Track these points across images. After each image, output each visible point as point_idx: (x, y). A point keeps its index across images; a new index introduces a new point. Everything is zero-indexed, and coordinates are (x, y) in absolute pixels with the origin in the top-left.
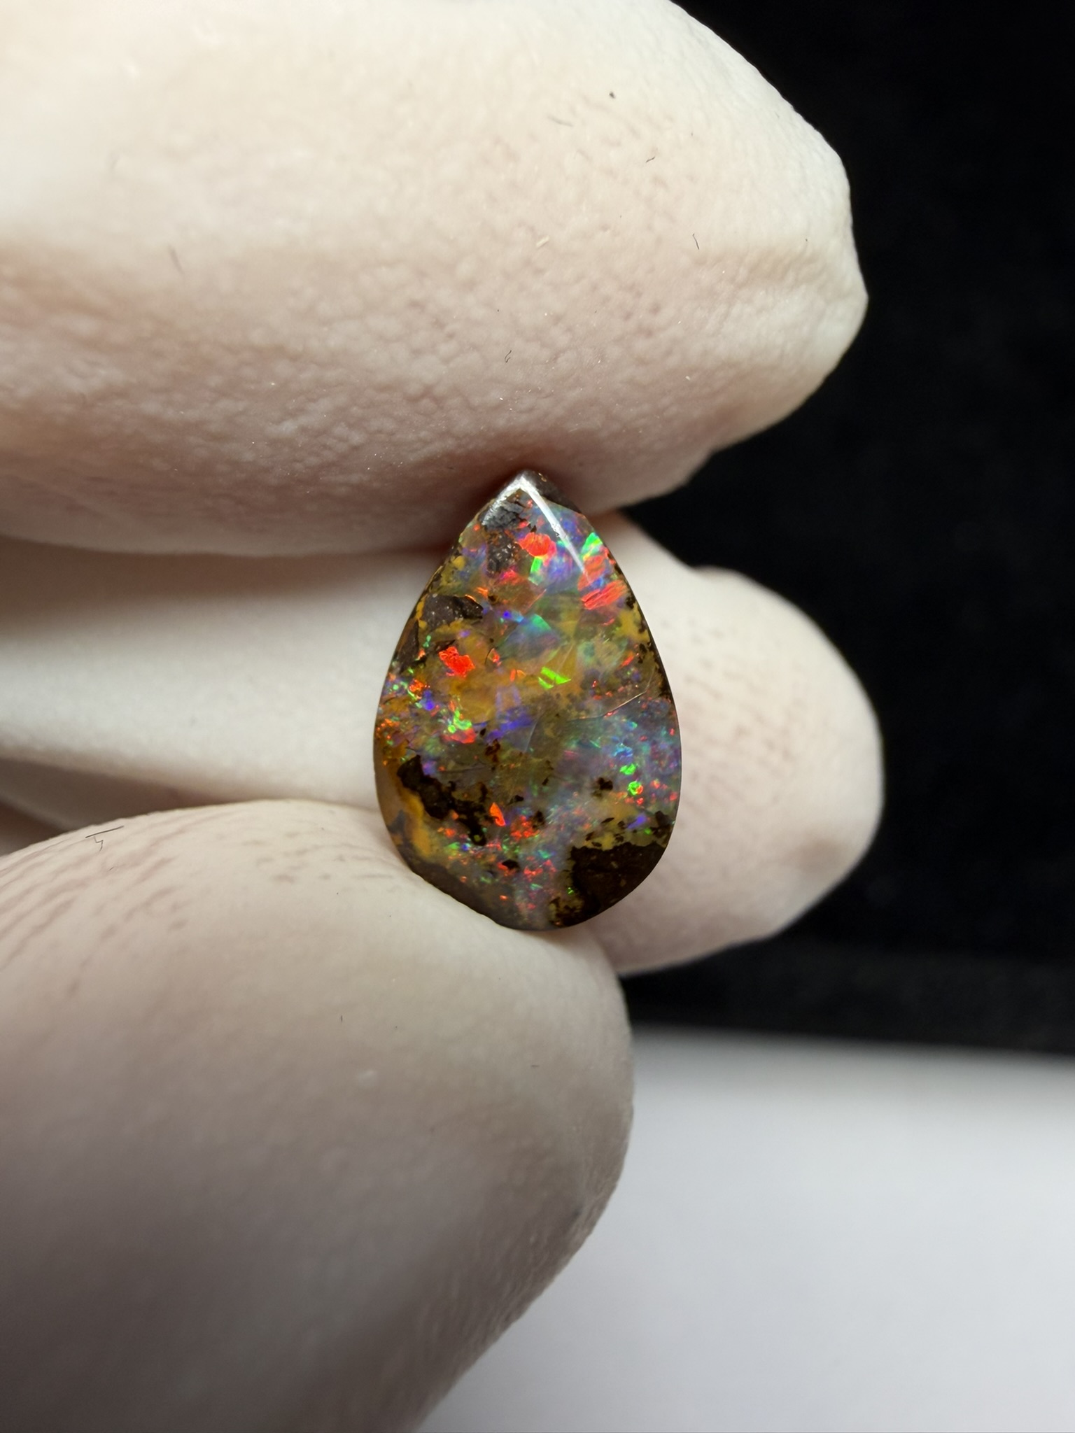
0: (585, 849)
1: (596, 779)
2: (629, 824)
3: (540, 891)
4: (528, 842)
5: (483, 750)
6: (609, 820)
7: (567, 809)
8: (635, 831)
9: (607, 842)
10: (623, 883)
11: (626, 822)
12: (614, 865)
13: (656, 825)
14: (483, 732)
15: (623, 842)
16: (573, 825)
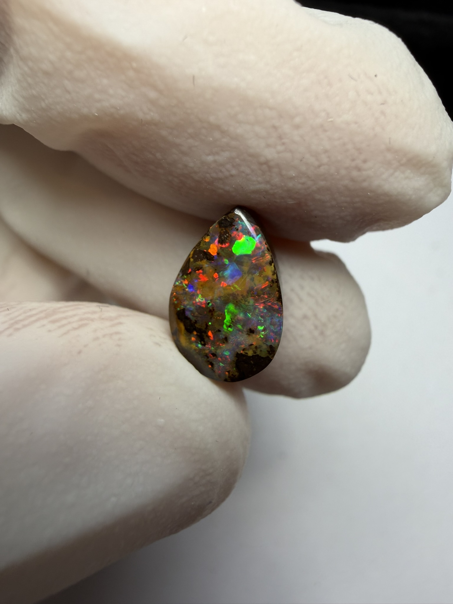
0: (241, 354)
1: (248, 328)
3: (223, 367)
4: (221, 348)
5: (208, 310)
6: (252, 345)
7: (237, 338)
8: (261, 351)
9: (250, 353)
10: (255, 370)
11: (258, 346)
13: (269, 350)
14: (209, 303)
15: (256, 354)
16: (238, 344)
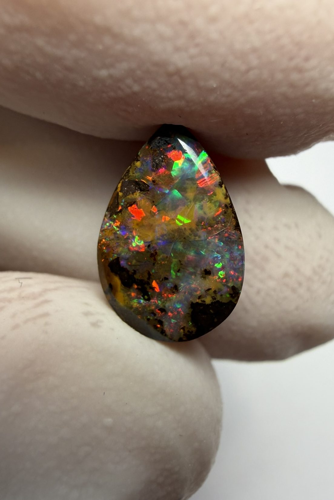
0: (197, 303)
1: (203, 269)
2: (219, 292)
3: (176, 323)
4: (170, 300)
5: (149, 255)
6: (209, 289)
7: (189, 284)
8: (221, 295)
9: (208, 300)
10: (216, 320)
11: (217, 290)
12: (211, 311)
13: (232, 293)
14: (149, 246)
15: (216, 301)
16: (191, 292)
